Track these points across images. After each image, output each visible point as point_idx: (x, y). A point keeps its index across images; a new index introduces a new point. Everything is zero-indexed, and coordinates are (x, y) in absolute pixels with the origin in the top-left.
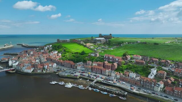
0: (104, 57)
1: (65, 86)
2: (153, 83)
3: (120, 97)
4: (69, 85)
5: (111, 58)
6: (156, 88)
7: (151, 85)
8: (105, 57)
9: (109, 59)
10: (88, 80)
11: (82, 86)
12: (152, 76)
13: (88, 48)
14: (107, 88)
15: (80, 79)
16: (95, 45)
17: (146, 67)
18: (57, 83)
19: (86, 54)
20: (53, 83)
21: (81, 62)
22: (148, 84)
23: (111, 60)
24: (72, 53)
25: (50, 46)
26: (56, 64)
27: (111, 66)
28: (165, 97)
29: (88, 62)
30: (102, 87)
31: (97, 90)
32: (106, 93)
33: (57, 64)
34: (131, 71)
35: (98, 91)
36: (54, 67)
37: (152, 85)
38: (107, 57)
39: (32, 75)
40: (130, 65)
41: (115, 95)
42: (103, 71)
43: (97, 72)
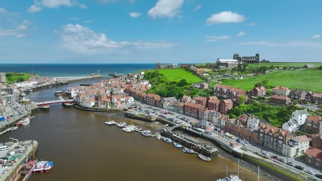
0: (213, 89)
1: (123, 129)
2: (281, 138)
3: (201, 156)
4: (130, 128)
5: (225, 90)
6: (286, 149)
7: (277, 141)
8: (215, 89)
9: (221, 94)
10: (167, 125)
11: (149, 132)
12: (289, 125)
13: (198, 75)
14: (185, 138)
15: (157, 123)
16: (214, 71)
17: (287, 108)
18: (115, 123)
19: (188, 84)
20: (110, 123)
21: (173, 98)
22: (272, 140)
23: (225, 94)
24: (167, 84)
25: (141, 74)
26: (133, 99)
27: (220, 105)
28: (296, 167)
29: (184, 97)
30: (178, 135)
31: (168, 140)
32: (181, 146)
33: (135, 99)
34: (256, 115)
35: (170, 141)
36: (129, 102)
37: (280, 141)
38: (218, 89)
39: (91, 111)
40: (255, 105)
41: (192, 151)
42: (200, 113)
43: (191, 113)
